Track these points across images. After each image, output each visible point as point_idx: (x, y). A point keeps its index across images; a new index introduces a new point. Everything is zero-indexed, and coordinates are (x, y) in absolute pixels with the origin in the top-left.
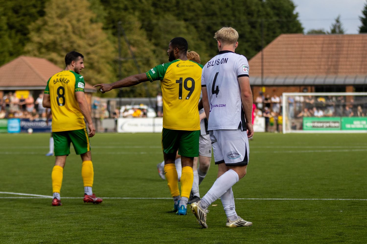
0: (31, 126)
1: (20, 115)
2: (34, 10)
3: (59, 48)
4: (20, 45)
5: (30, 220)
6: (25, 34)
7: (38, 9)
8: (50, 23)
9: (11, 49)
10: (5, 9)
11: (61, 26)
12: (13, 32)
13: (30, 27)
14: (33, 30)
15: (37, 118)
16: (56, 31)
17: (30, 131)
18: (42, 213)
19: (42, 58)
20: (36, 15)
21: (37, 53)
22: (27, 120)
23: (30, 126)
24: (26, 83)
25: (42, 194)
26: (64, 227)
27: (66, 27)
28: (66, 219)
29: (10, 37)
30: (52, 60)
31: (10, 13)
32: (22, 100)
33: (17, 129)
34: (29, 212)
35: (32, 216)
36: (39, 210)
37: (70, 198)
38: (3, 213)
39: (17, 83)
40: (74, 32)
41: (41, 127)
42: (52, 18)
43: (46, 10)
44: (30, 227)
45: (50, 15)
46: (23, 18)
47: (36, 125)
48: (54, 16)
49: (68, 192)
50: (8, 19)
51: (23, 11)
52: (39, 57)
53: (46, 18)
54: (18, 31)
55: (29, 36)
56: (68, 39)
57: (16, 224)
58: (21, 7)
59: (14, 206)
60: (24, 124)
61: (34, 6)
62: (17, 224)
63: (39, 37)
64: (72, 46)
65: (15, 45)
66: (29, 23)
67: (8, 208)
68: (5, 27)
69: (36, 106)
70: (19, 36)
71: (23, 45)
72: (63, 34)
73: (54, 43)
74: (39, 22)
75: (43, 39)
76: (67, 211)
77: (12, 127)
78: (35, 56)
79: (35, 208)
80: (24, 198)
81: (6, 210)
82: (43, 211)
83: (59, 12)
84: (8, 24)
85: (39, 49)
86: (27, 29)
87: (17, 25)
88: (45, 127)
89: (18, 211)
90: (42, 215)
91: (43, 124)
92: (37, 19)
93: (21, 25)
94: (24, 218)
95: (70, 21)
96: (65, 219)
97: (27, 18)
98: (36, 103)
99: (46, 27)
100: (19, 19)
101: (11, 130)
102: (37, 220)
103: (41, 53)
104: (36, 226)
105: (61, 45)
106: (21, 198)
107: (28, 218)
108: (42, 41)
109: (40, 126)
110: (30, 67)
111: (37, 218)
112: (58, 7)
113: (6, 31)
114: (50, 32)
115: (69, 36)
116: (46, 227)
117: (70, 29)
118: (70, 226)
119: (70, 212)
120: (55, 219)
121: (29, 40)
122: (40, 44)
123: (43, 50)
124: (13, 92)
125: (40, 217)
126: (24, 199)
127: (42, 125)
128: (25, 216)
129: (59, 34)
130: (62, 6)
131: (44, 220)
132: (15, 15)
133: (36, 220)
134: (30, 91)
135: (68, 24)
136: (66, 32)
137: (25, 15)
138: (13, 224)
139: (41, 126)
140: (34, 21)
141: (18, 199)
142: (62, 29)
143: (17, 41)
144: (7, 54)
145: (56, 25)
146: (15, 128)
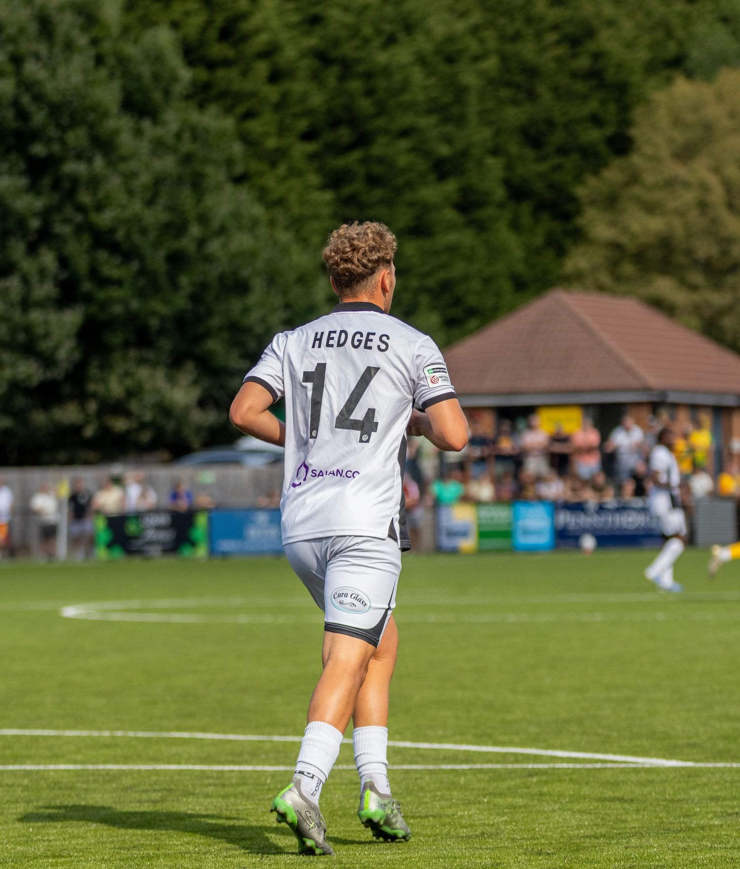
0: (592, 525)
1: (555, 489)
2: (594, 135)
3: (681, 259)
4: (549, 255)
5: (597, 841)
6: (566, 217)
7: (609, 131)
8: (649, 178)
9: (520, 268)
10: (498, 133)
11: (686, 185)
12: (526, 209)
13: (580, 192)
14: (593, 203)
15: (610, 500)
16: (672, 204)
17: (588, 542)
18: (634, 817)
19: (625, 294)
20: (603, 149)
21: (605, 278)
22: (578, 507)
23: (588, 526)
24: (571, 382)
25: (634, 753)
26: (711, 861)
27: (704, 187)
28: (718, 837)
29: (515, 226)
30: (658, 304)
31: (514, 148)
32: (559, 438)
33: (545, 539)
34: (590, 814)
35: (604, 825)
36: (627, 806)
37: (728, 765)
38: (505, 818)
39: (543, 383)
40: (731, 206)
41: (625, 529)
42: (655, 159)
43: (634, 132)
44: (598, 862)
45: (648, 150)
46: (557, 160)
47: (606, 522)
48: (665, 152)
49: (721, 745)
50: (509, 167)
51: (558, 138)
52: (613, 292)
53: (636, 159)
54: (541, 207)
55: (580, 221)
56: (713, 231)
57: (548, 854)
58: (550, 123)
59: (541, 794)
60: (565, 518)
61: (596, 120)
62: (553, 854)
63: (613, 224)
64: (725, 253)
65: (533, 252)
66: (578, 179)
67: (520, 801)
68: (500, 193)
69: (609, 461)
70: (547, 224)
71: (561, 252)
72: (694, 214)
73: (666, 243)
74: (613, 174)
75: (626, 230)
76: (719, 809)
77: (526, 532)
78: (601, 288)
79: (612, 800)
80: (571, 766)
81: (513, 807)
82: (637, 811)
83: (680, 137)
84: (507, 183)
85: (613, 266)
86: (573, 199)
87: (539, 186)
88: (637, 529)
89: (553, 811)
90: (636, 825)
91: (630, 519)
92: (605, 164)
93: (552, 186)
94: (576, 832)
95: (716, 170)
96: (712, 836)
97: (571, 162)
98: (609, 448)
99: (637, 190)
100: (543, 167)
101: (523, 540)
102: (620, 841)
103: (618, 279)
104: (616, 860)
105: (689, 252)
106: (565, 765)
107: (589, 832)
108: (624, 240)
109: (621, 525)
110: (584, 326)
111: (620, 834)
112: (677, 122)
113: (501, 205)
114: (651, 208)
115: (715, 221)
116: (652, 863)
117: (717, 195)
118: (732, 859)
119: (730, 811)
120: (681, 835)
121: (578, 235)
122: (616, 246)
123: (628, 269)
124: (528, 411)
125: (628, 830)
126: (574, 771)
127: (628, 523)
128: (579, 827)
129: (681, 213)
130: (690, 117)
131: (644, 840)
132: (530, 153)
133: (614, 841)
134: (585, 407)
135: (713, 181)
136: (703, 206)
137: (563, 151)
138: (540, 853)
139: (625, 525)
140: (596, 173)
141: (554, 769)
142: (689, 197)
143: (538, 240)
144: (506, 286)
145: (670, 184)
146: (537, 532)
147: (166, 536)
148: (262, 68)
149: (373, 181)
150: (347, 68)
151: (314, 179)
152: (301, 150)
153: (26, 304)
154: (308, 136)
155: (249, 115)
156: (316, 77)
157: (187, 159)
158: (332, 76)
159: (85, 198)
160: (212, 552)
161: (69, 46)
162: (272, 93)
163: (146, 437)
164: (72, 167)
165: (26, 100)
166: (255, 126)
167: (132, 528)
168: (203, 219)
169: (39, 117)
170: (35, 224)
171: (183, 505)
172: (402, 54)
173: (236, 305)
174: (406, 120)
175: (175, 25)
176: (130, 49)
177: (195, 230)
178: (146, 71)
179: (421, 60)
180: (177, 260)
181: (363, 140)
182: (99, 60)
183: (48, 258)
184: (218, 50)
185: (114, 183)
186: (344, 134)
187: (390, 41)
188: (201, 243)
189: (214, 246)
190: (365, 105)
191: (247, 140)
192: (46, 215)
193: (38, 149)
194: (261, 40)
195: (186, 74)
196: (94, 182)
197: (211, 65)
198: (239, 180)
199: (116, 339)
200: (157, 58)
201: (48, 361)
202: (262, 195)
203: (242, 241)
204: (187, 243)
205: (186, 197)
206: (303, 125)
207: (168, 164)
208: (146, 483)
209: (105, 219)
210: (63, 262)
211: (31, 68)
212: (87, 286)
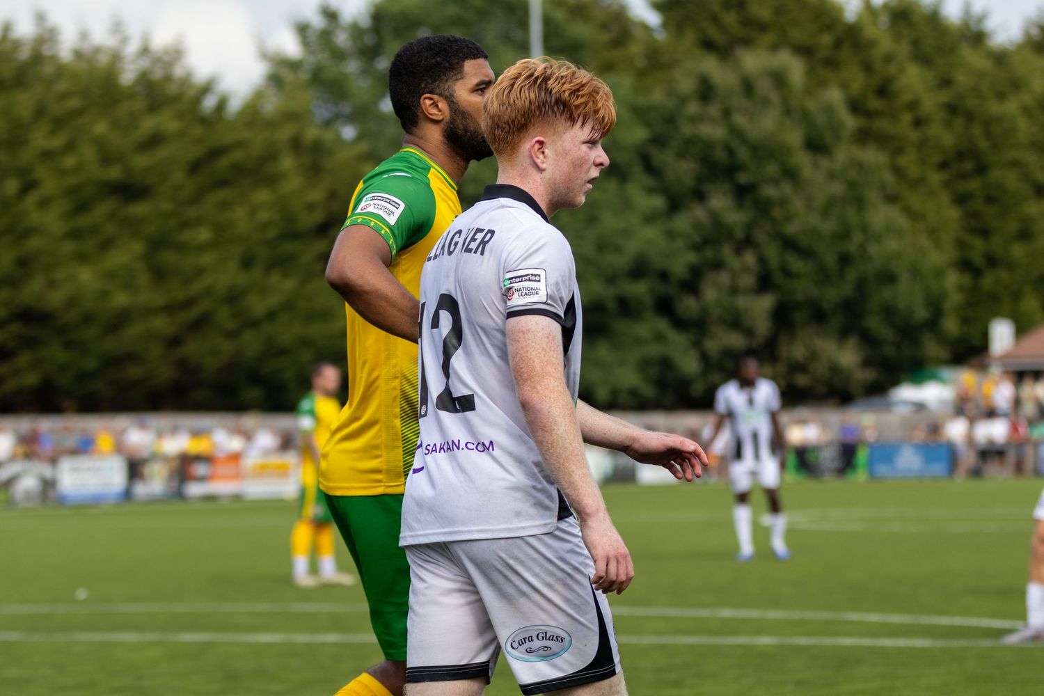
147: (836, 464)
148: (907, 118)
149: (990, 200)
150: (970, 117)
151: (945, 198)
152: (936, 178)
153: (734, 291)
154: (943, 166)
155: (898, 151)
156: (948, 125)
157: (852, 185)
158: (959, 123)
159: (777, 212)
160: (872, 475)
161: (765, 103)
162: (914, 135)
163: (821, 389)
164: (769, 191)
165: (735, 144)
166: (902, 161)
167: (811, 457)
168: (865, 228)
169: (743, 154)
170: (739, 233)
171: (849, 439)
172: (1011, 107)
173: (886, 293)
174: (1012, 154)
175: (844, 86)
176: (812, 105)
177: (857, 237)
178: (820, 119)
179: (1026, 111)
180: (845, 260)
181: (982, 169)
182: (788, 112)
183: (750, 258)
184: (875, 103)
185: (798, 204)
186: (969, 166)
187: (1001, 96)
188: (862, 247)
189: (873, 249)
190: (983, 144)
191: (898, 171)
192: (749, 227)
193: (743, 178)
194: (906, 97)
195: (850, 122)
196: (783, 202)
197: (868, 114)
198: (891, 199)
199: (799, 316)
200: (829, 110)
201: (749, 333)
202: (909, 212)
203: (892, 245)
204: (852, 247)
205: (851, 214)
206: (936, 158)
207: (837, 188)
208: (824, 425)
209: (792, 229)
210: (762, 260)
211: (740, 120)
212: (778, 278)
